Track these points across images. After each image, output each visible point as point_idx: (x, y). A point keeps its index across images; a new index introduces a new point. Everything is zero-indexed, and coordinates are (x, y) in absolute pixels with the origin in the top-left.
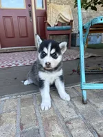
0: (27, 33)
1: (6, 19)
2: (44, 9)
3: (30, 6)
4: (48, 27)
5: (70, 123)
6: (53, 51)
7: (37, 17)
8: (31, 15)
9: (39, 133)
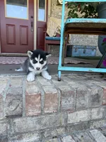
0: (27, 42)
1: (10, 27)
2: (45, 21)
3: (32, 17)
4: (47, 37)
6: (42, 59)
8: (32, 26)
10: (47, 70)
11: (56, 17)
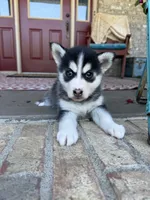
2: (88, 21)
3: (68, 16)
5: (120, 178)
7: (76, 32)
9: (38, 187)
10: (103, 106)
11: (106, 12)
